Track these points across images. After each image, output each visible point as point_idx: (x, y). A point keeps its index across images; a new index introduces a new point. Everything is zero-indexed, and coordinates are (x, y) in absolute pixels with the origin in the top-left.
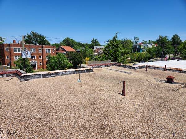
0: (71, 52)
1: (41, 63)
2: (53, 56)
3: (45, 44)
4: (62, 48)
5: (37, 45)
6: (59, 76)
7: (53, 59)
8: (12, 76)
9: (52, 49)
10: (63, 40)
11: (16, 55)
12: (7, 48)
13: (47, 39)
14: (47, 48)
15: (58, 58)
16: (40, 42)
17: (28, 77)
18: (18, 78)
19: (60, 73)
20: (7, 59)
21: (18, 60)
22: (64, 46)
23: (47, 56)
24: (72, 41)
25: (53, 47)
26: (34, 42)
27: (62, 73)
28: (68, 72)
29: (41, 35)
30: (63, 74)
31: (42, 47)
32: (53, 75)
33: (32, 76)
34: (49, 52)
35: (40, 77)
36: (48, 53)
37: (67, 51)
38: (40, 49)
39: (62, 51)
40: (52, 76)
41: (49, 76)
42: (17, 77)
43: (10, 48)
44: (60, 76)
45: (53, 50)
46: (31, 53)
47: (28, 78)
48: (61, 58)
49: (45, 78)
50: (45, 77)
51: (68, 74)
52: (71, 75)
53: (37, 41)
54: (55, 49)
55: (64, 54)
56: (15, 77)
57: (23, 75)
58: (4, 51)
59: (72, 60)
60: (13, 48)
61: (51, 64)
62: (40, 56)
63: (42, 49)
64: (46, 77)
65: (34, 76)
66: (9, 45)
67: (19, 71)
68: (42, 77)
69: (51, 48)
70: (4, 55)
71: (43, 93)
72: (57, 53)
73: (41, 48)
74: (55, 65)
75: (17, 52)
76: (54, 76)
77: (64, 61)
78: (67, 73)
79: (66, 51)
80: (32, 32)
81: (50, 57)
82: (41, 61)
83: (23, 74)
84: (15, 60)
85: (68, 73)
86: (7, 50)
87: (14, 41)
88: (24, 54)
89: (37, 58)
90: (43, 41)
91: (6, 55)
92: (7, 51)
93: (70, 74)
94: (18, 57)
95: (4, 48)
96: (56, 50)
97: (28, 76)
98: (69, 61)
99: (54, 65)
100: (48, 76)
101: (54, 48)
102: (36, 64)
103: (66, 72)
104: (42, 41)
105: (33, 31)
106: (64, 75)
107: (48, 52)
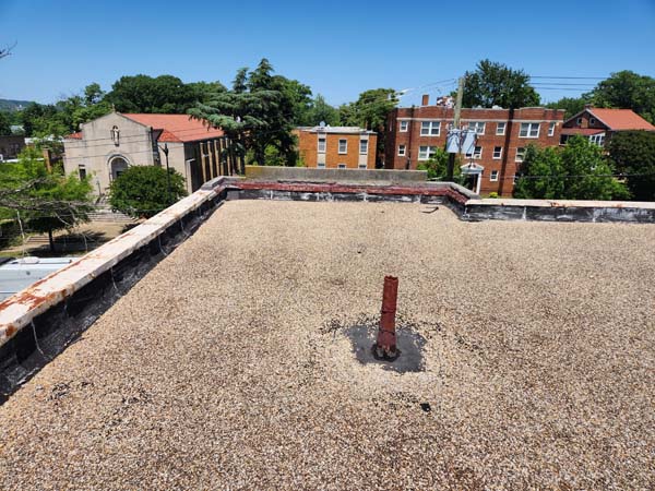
0: (631, 135)
1: (495, 173)
2: (547, 150)
3: (523, 105)
4: (591, 116)
5: (495, 107)
6: (589, 220)
7: (544, 160)
8: (436, 202)
9: (549, 121)
10: (602, 84)
11: (424, 145)
12: (403, 122)
13: (531, 83)
14: (527, 118)
15: (566, 157)
16: (505, 98)
17: (482, 211)
18: (453, 210)
19: (596, 213)
20: (401, 154)
21: (427, 158)
22: (602, 107)
23: (521, 150)
24: (647, 86)
25: (555, 112)
26: (484, 98)
27: (605, 213)
28: (632, 210)
29: (513, 70)
30: (605, 217)
31: (511, 115)
32: (565, 216)
33: (495, 210)
34: (532, 133)
35: (520, 217)
36: (528, 136)
37: (613, 128)
38: (501, 125)
39: (589, 128)
40: (562, 220)
41: (552, 217)
42: (449, 207)
43: (411, 122)
44: (594, 224)
45: (551, 125)
46: (476, 136)
47: (481, 215)
48: (579, 156)
49: (535, 222)
50: (535, 219)
51: (627, 221)
52: (646, 225)
53: (496, 93)
54: (559, 123)
55: (596, 140)
56: (443, 207)
57: (469, 202)
58: (395, 129)
59: (628, 170)
60: (419, 122)
61: (533, 180)
62: (498, 149)
63: (510, 124)
64: (539, 220)
65: (502, 209)
66: (411, 112)
67: (457, 190)
68: (524, 216)
69: (544, 116)
70: (394, 143)
71: (538, 266)
72: (564, 138)
73: (506, 121)
74: (551, 182)
75: (430, 134)
76: (568, 220)
77: (589, 172)
78: (624, 214)
79: (605, 128)
80: (482, 63)
81: (531, 155)
82: (498, 168)
83: (469, 198)
84: (419, 159)
85: (631, 214)
86: (404, 128)
87: (425, 98)
88: (454, 140)
89: (487, 157)
90: (516, 92)
91: (399, 142)
92: (403, 130)
93: (640, 222)
94: (428, 152)
95: (396, 121)
96: (564, 126)
97: (484, 208)
98: (616, 174)
99: (546, 185)
100: (545, 218)
101: (555, 116)
102: (480, 175)
103: (620, 209)
104: (512, 94)
105: (487, 61)
106: (613, 220)
107: (529, 131)
